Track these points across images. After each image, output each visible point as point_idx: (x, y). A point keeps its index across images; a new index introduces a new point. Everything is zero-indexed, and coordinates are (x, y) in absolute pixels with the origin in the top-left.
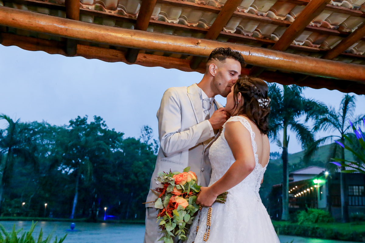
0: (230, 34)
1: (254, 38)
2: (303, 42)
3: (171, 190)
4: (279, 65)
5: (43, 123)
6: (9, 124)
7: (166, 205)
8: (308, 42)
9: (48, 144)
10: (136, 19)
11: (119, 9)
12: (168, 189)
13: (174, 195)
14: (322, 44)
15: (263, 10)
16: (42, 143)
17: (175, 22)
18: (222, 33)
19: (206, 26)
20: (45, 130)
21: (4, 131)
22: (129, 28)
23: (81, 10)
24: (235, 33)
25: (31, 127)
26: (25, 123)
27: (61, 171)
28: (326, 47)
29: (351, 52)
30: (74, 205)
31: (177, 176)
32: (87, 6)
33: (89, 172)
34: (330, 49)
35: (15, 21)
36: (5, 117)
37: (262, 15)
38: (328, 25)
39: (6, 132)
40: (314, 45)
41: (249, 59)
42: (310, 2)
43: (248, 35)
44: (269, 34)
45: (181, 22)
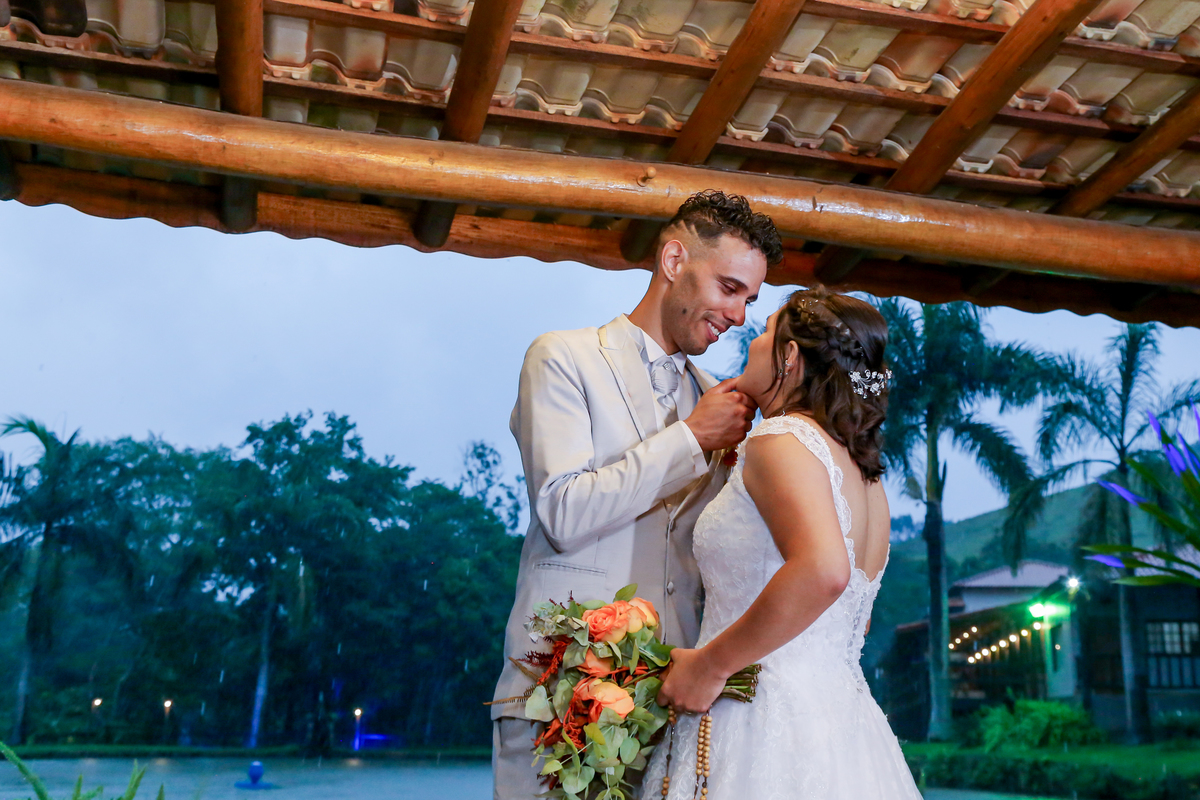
0: (747, 145)
1: (827, 156)
2: (987, 162)
3: (578, 660)
4: (913, 240)
5: (151, 443)
6: (43, 449)
7: (562, 707)
8: (1004, 162)
9: (170, 511)
10: (445, 106)
11: (387, 75)
12: (566, 656)
13: (587, 675)
14: (1051, 165)
15: (854, 61)
16: (151, 506)
17: (568, 113)
18: (722, 140)
19: (670, 121)
20: (156, 464)
21: (29, 471)
22: (422, 134)
23: (267, 84)
24: (765, 139)
25: (112, 458)
26: (93, 443)
27: (214, 593)
28: (1065, 177)
29: (1148, 188)
30: (258, 705)
31: (596, 613)
32: (286, 69)
33: (302, 596)
34: (1079, 181)
35: (59, 126)
36: (31, 427)
37: (851, 80)
38: (1068, 104)
39: (36, 473)
40: (1023, 171)
41: (814, 225)
42: (1008, 33)
43: (807, 146)
44: (874, 140)
45: (589, 112)
